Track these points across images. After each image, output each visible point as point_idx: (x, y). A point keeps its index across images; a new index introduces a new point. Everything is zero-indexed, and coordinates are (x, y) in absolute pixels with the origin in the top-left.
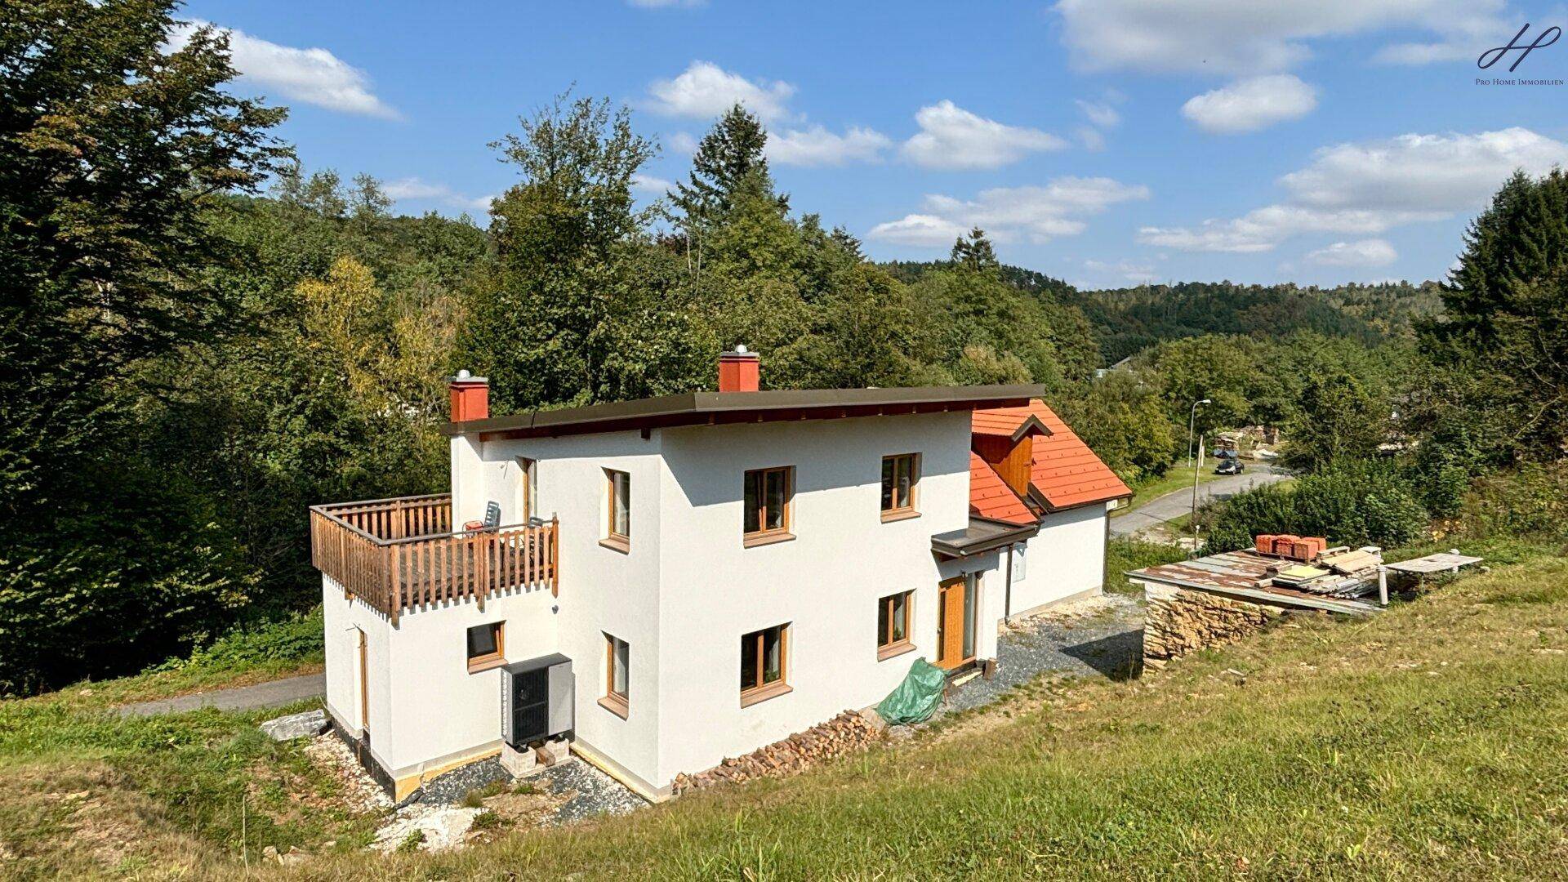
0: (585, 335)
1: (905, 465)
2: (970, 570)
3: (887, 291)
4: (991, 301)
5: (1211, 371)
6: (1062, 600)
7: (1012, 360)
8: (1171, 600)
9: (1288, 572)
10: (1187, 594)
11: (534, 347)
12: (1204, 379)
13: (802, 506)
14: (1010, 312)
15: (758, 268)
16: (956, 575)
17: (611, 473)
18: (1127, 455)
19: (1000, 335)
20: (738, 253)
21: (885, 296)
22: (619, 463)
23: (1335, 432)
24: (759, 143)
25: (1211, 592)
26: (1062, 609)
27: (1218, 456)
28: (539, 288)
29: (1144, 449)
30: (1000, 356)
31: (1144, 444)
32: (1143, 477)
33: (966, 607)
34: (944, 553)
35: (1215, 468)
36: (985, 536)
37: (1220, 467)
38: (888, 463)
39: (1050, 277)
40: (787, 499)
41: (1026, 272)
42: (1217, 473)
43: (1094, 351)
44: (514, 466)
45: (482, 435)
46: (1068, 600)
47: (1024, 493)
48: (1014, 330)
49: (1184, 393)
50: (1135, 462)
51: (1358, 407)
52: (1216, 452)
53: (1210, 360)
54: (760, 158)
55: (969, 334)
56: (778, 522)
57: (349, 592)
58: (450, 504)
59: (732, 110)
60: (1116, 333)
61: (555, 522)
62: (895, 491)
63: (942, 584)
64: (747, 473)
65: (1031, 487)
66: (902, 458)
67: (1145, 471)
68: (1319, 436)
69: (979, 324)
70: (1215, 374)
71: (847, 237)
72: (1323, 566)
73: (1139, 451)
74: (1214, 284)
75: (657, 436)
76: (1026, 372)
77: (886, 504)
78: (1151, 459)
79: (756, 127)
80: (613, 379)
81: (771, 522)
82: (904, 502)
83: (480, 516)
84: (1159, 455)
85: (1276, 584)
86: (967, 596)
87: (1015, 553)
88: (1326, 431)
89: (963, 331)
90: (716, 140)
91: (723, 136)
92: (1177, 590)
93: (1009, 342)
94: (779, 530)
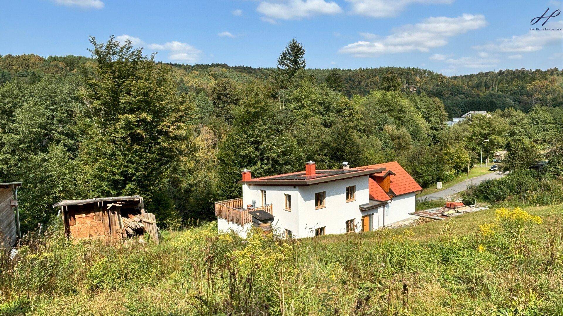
0: (259, 146)
1: (352, 189)
2: (370, 213)
3: (353, 109)
4: (395, 106)
5: (490, 127)
6: (402, 221)
7: (403, 130)
8: (418, 219)
9: (447, 212)
10: (421, 218)
11: (245, 151)
12: (487, 131)
13: (327, 200)
14: (403, 109)
15: (305, 107)
16: (366, 214)
17: (286, 195)
18: (450, 165)
19: (399, 119)
20: (298, 101)
21: (352, 111)
22: (288, 193)
23: (517, 159)
24: (302, 54)
25: (426, 217)
26: (401, 223)
27: (495, 162)
28: (245, 132)
29: (457, 163)
30: (398, 129)
31: (458, 161)
32: (458, 173)
33: (370, 223)
34: (362, 210)
35: (489, 168)
36: (374, 204)
37: (492, 168)
38: (347, 189)
39: (435, 72)
40: (324, 199)
41: (423, 70)
42: (490, 170)
43: (445, 116)
44: (260, 192)
45: (250, 184)
46: (404, 221)
47: (388, 191)
48: (405, 117)
49: (479, 137)
50: (454, 168)
51: (525, 150)
52: (494, 160)
53: (489, 123)
54: (303, 59)
55: (386, 121)
56: (322, 204)
57: (228, 221)
58: (242, 201)
59: (292, 42)
60: (467, 98)
61: (272, 205)
62: (349, 195)
63: (363, 217)
64: (315, 194)
65: (390, 189)
66: (351, 187)
67: (458, 171)
68: (511, 161)
69: (391, 115)
70: (491, 129)
71: (337, 74)
72: (455, 211)
73: (455, 164)
74: (517, 70)
75: (297, 188)
76: (409, 135)
77: (347, 198)
78: (460, 167)
79: (301, 48)
80: (268, 158)
81: (321, 204)
82: (352, 197)
83: (251, 203)
84: (463, 165)
85: (443, 215)
86: (370, 220)
87: (385, 208)
88: (514, 159)
89: (384, 119)
90: (286, 53)
91: (289, 52)
92: (419, 217)
93: (403, 121)
94: (323, 206)
